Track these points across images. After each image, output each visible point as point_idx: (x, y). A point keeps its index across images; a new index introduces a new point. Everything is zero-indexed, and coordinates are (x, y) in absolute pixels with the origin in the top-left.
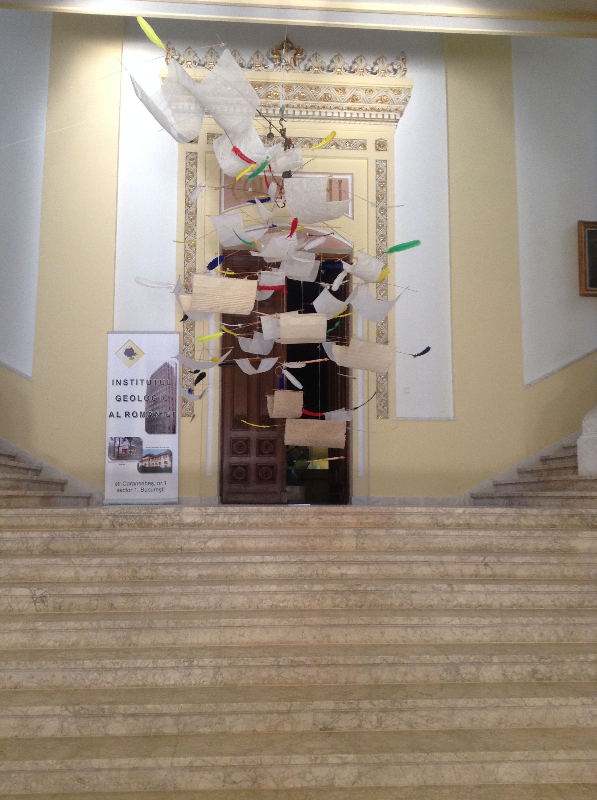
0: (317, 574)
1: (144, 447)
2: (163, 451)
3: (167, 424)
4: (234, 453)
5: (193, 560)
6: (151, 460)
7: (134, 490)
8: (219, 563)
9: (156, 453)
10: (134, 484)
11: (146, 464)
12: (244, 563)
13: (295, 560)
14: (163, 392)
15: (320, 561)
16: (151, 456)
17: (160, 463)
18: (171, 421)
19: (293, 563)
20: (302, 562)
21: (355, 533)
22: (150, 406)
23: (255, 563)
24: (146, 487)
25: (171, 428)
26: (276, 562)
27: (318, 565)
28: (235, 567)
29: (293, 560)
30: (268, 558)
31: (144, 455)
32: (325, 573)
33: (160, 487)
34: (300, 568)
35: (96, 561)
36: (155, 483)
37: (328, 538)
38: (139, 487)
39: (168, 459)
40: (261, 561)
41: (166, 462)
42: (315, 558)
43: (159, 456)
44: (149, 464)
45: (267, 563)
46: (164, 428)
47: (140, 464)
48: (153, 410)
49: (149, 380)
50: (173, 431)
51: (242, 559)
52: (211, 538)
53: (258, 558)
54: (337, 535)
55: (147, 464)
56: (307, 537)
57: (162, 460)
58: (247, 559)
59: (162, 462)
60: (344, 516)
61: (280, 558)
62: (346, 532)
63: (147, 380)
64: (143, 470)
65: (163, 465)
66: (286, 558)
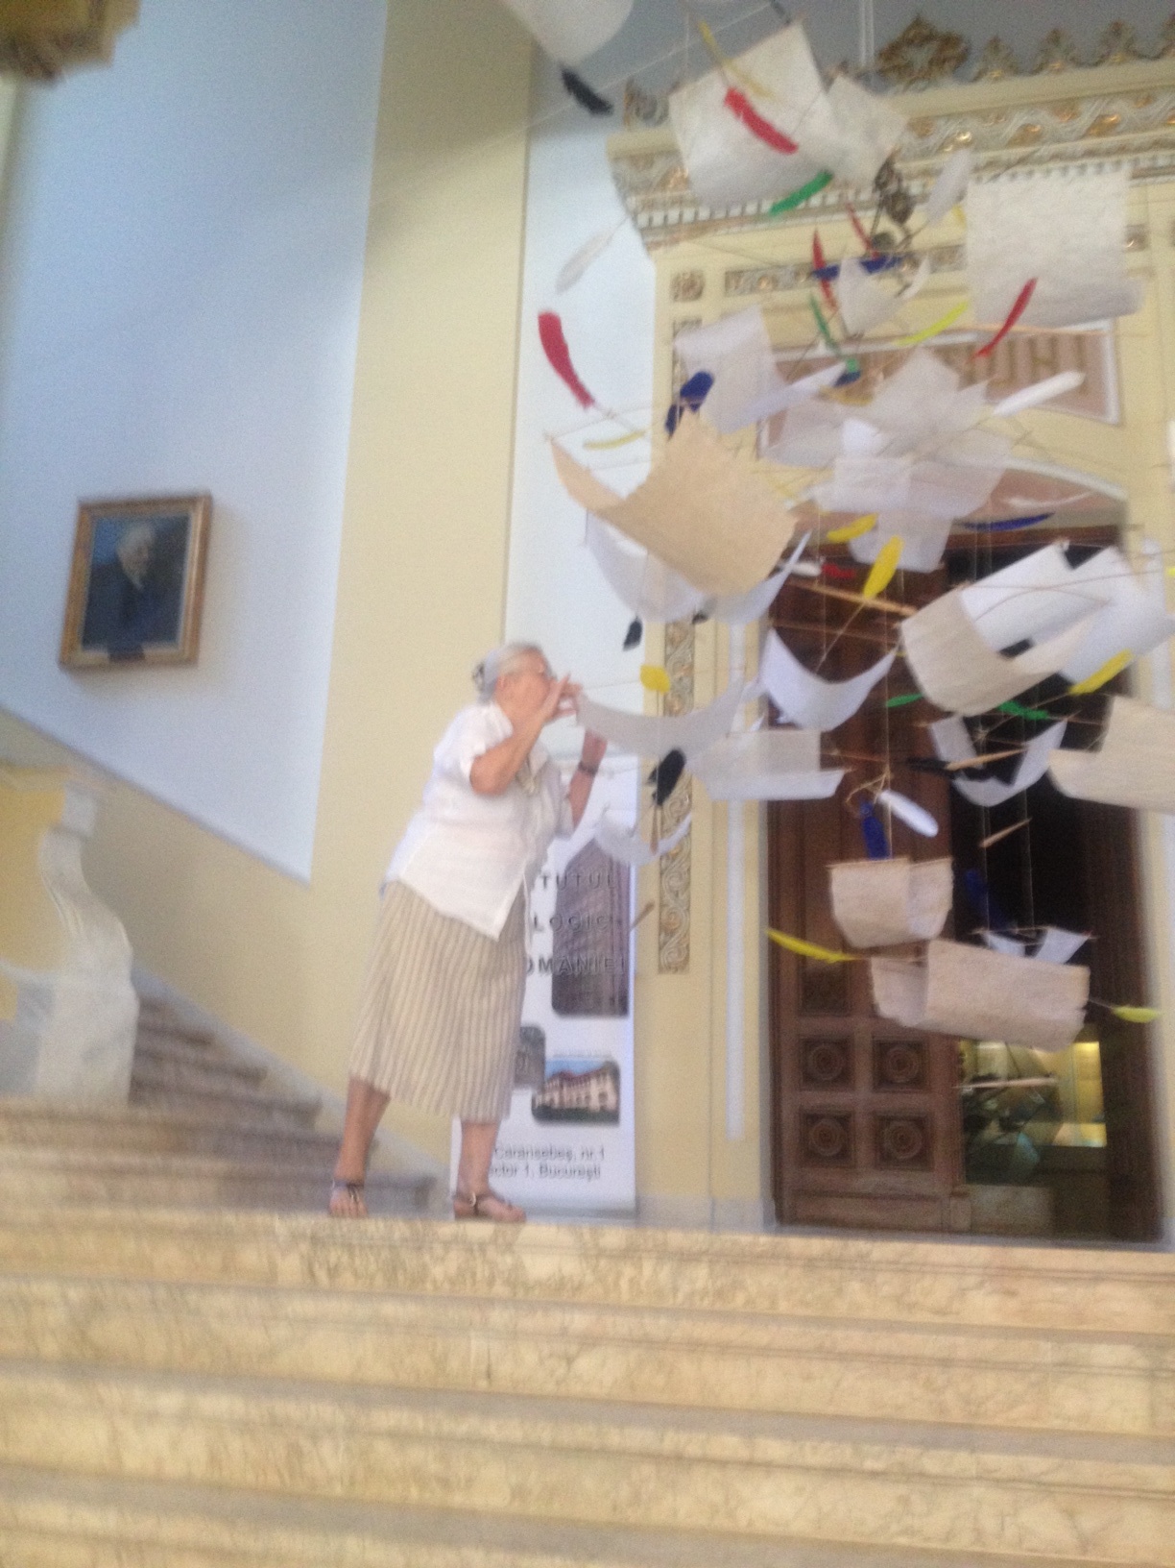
0: (979, 1534)
1: (550, 1052)
2: (597, 1061)
3: (607, 989)
4: (809, 1079)
5: (491, 1429)
6: (565, 1089)
7: (521, 1172)
8: (582, 1451)
9: (577, 1070)
10: (523, 1153)
11: (552, 1100)
12: (679, 1460)
13: (879, 1466)
14: (594, 905)
15: (987, 1478)
16: (566, 1078)
17: (588, 1098)
18: (617, 984)
19: (874, 1475)
20: (912, 1476)
21: (1142, 1362)
22: (566, 944)
23: (722, 1464)
24: (553, 1163)
25: (617, 1000)
26: (807, 1469)
27: (978, 1491)
28: (647, 1469)
29: (869, 1464)
30: (774, 1449)
31: (549, 1070)
32: (1010, 1532)
33: (587, 1164)
34: (904, 1501)
35: (170, 1401)
36: (577, 1153)
37: (1034, 1377)
38: (534, 1164)
39: (608, 1086)
40: (744, 1453)
41: (603, 1096)
42: (963, 1461)
43: (586, 1078)
44: (561, 1097)
45: (769, 1467)
46: (598, 1002)
47: (539, 1100)
48: (571, 954)
49: (561, 876)
50: (619, 1005)
51: (672, 1440)
52: (589, 1341)
53: (729, 1444)
54: (1067, 1368)
55: (554, 1097)
56: (946, 1363)
57: (594, 1089)
58: (692, 1444)
59: (594, 1094)
60: (1104, 1289)
61: (821, 1453)
62: (1105, 1354)
63: (558, 878)
64: (546, 1114)
65: (595, 1104)
66: (845, 1454)
